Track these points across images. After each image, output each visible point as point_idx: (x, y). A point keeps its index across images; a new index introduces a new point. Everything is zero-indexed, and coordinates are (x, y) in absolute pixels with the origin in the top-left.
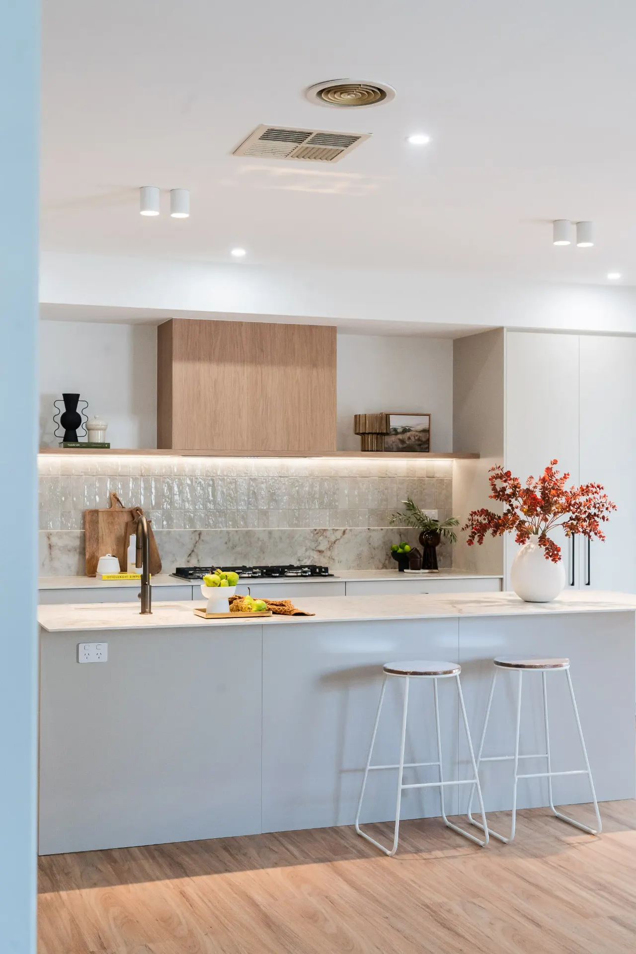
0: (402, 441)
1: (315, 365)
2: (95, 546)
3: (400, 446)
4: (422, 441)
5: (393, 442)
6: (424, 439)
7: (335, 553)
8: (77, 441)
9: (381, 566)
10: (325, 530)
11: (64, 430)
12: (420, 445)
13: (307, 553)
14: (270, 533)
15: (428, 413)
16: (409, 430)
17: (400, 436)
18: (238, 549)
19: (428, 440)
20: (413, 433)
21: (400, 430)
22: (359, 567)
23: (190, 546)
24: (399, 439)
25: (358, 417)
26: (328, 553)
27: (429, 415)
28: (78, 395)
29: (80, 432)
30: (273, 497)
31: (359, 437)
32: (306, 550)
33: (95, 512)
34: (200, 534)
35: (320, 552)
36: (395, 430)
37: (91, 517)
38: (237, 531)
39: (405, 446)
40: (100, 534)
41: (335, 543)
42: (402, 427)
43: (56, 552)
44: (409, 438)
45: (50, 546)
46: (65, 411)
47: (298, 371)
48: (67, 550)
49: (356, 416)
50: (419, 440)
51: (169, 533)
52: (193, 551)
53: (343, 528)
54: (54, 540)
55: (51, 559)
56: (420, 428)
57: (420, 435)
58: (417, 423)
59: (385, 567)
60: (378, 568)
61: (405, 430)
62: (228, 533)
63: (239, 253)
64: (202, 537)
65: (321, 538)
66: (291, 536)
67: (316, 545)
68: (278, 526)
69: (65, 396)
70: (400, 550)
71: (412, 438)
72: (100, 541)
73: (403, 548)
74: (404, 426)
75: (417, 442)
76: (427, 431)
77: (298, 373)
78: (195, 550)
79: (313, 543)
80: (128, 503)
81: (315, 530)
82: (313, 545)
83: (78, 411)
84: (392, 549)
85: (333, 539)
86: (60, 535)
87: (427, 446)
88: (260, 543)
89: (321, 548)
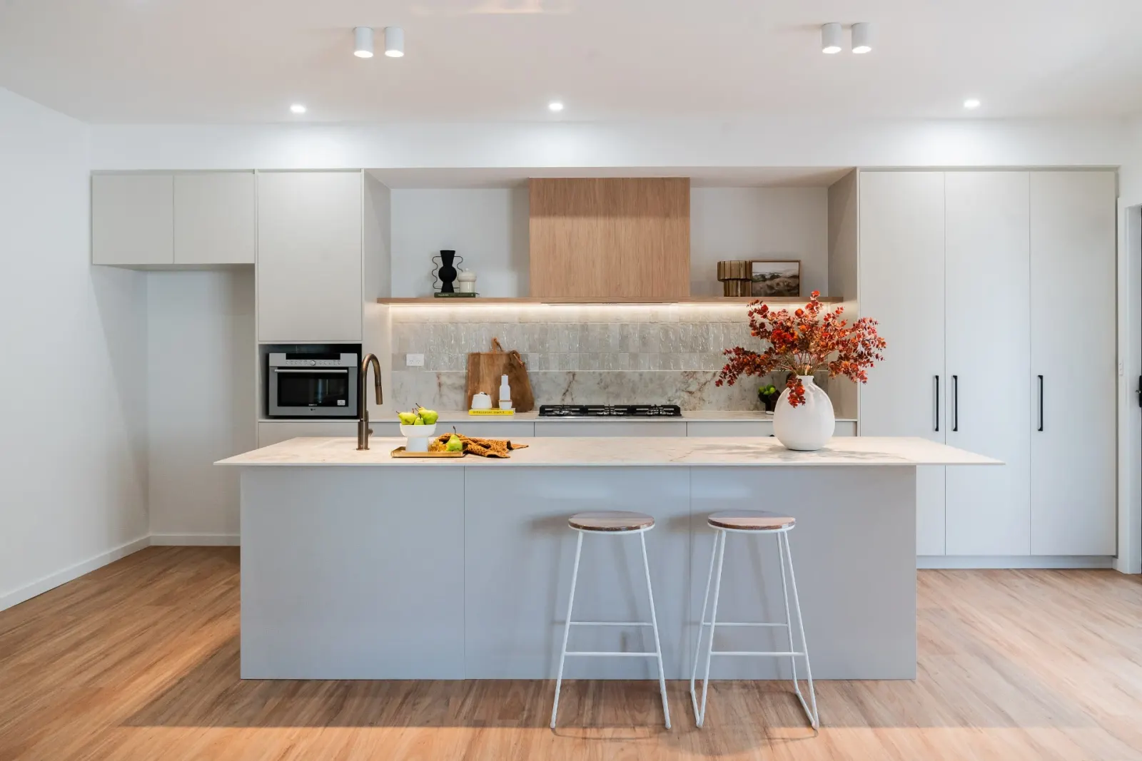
0: (771, 287)
1: (667, 215)
2: (476, 384)
3: (769, 292)
4: (791, 287)
5: (761, 288)
6: (794, 285)
7: (705, 395)
8: (453, 291)
9: (752, 407)
10: (695, 372)
11: (442, 283)
12: (789, 290)
13: (678, 394)
14: (641, 375)
15: (798, 259)
16: (778, 277)
17: (768, 283)
18: (611, 389)
19: (798, 285)
20: (782, 279)
21: (768, 277)
22: (729, 408)
23: (565, 386)
24: (768, 286)
25: (722, 265)
26: (698, 394)
27: (799, 261)
28: (453, 252)
29: (455, 283)
30: (644, 341)
31: (722, 283)
32: (677, 391)
33: (478, 354)
34: (574, 375)
35: (691, 393)
36: (763, 276)
37: (474, 359)
38: (609, 373)
39: (774, 291)
40: (481, 374)
41: (705, 384)
42: (770, 274)
43: (445, 389)
44: (778, 284)
45: (440, 385)
46: (442, 266)
47: (651, 221)
48: (453, 387)
49: (719, 264)
50: (788, 285)
51: (545, 373)
52: (567, 390)
53: (713, 371)
54: (444, 379)
55: (441, 396)
56: (789, 274)
57: (790, 281)
58: (787, 270)
59: (756, 408)
60: (749, 410)
61: (773, 277)
62: (600, 374)
63: (556, 107)
64: (576, 378)
65: (691, 379)
66: (661, 377)
67: (687, 386)
68: (648, 367)
69: (442, 252)
70: (766, 393)
71: (781, 284)
72: (481, 380)
73: (769, 390)
74: (772, 272)
75: (786, 288)
76: (796, 277)
77: (650, 225)
78: (569, 389)
79: (683, 385)
80: (507, 347)
81: (686, 372)
82: (684, 386)
83: (454, 265)
84: (759, 391)
85: (703, 380)
86: (449, 375)
87: (796, 291)
88: (631, 384)
89: (691, 389)
